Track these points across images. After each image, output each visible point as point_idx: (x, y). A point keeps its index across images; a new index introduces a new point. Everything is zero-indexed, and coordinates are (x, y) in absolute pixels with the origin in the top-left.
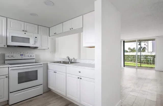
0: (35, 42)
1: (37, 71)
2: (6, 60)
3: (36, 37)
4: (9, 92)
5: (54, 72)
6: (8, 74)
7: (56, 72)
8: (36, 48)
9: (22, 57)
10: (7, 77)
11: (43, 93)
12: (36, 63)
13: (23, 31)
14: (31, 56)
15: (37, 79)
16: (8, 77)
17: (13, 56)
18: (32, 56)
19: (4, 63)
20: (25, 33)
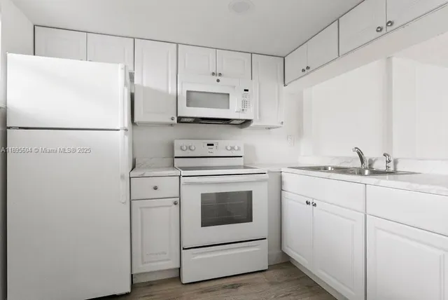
0: (245, 104)
1: (250, 194)
2: (176, 157)
3: (245, 90)
4: (182, 248)
5: (308, 203)
6: (178, 196)
7: (315, 205)
8: (246, 122)
9: (210, 150)
10: (175, 204)
11: (267, 268)
12: (245, 167)
13: (213, 74)
14: (232, 148)
15: (249, 219)
16: (178, 204)
17: (190, 147)
18: (236, 148)
19: (173, 166)
20: (218, 81)
